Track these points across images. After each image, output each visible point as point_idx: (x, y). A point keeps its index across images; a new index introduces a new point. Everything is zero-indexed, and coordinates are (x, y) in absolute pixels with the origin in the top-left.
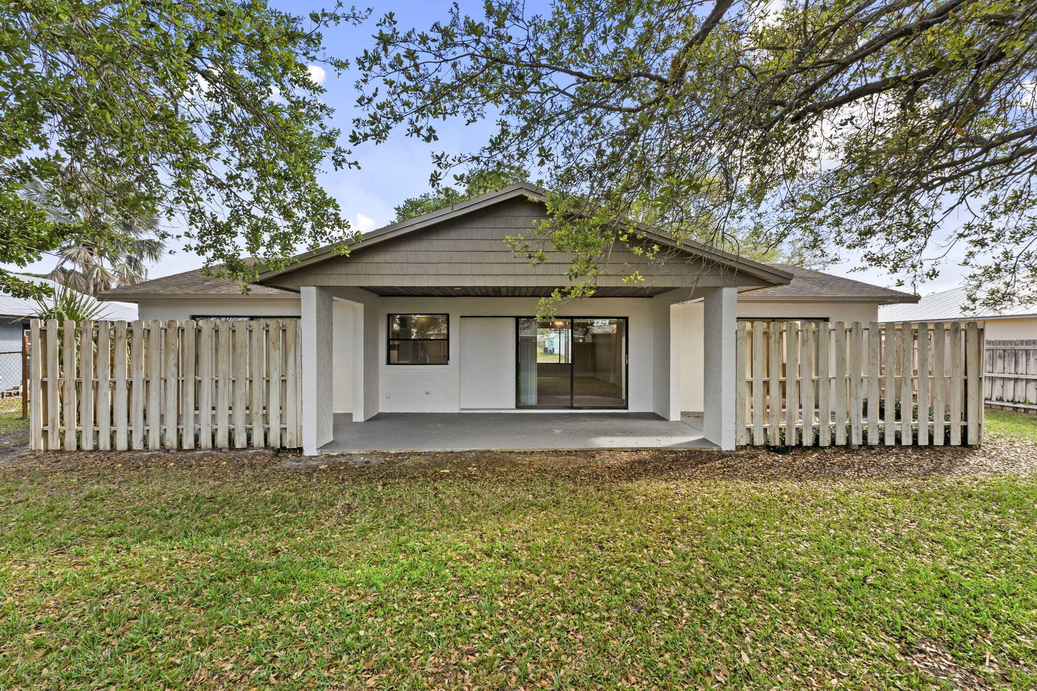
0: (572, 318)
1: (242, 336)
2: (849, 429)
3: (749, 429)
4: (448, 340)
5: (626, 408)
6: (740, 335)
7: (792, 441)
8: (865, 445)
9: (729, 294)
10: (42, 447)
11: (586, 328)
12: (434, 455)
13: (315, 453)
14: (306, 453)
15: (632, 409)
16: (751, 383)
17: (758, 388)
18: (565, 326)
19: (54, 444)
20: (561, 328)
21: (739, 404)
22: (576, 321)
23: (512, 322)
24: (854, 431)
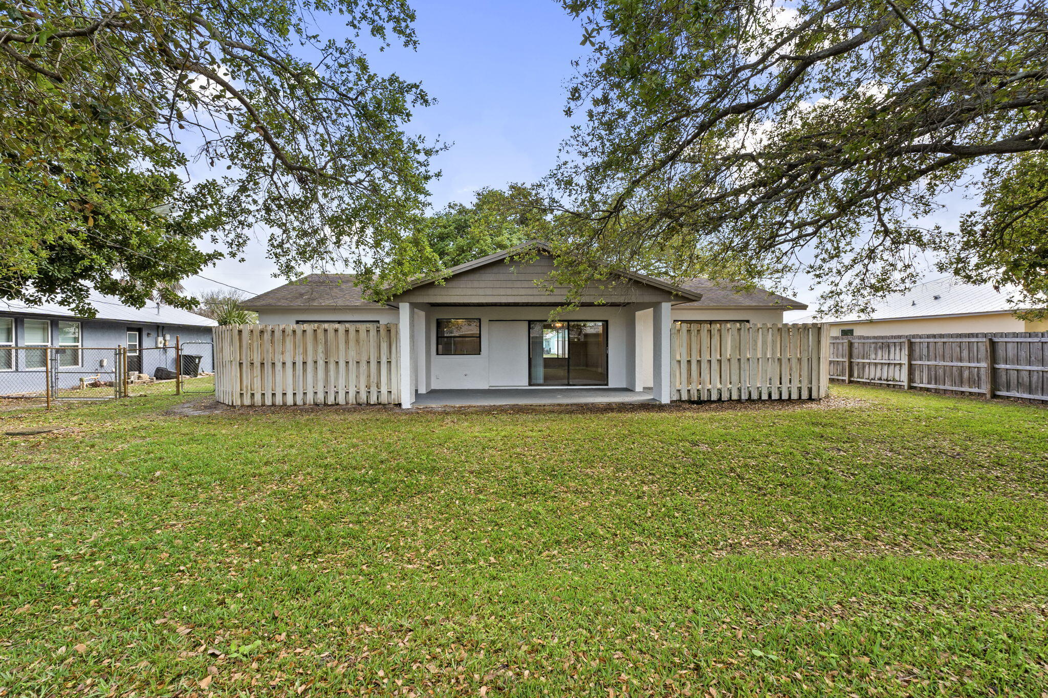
0: (568, 321)
1: (363, 334)
2: (739, 390)
3: (679, 391)
4: (480, 337)
5: (607, 385)
6: (673, 331)
7: (705, 397)
8: (750, 400)
9: (666, 307)
10: (239, 403)
11: (579, 329)
12: (484, 407)
13: (409, 407)
14: (404, 407)
15: (611, 386)
16: (679, 361)
17: (684, 365)
18: (563, 327)
19: (247, 402)
20: (560, 328)
21: (672, 375)
22: (572, 323)
23: (526, 324)
24: (743, 391)
